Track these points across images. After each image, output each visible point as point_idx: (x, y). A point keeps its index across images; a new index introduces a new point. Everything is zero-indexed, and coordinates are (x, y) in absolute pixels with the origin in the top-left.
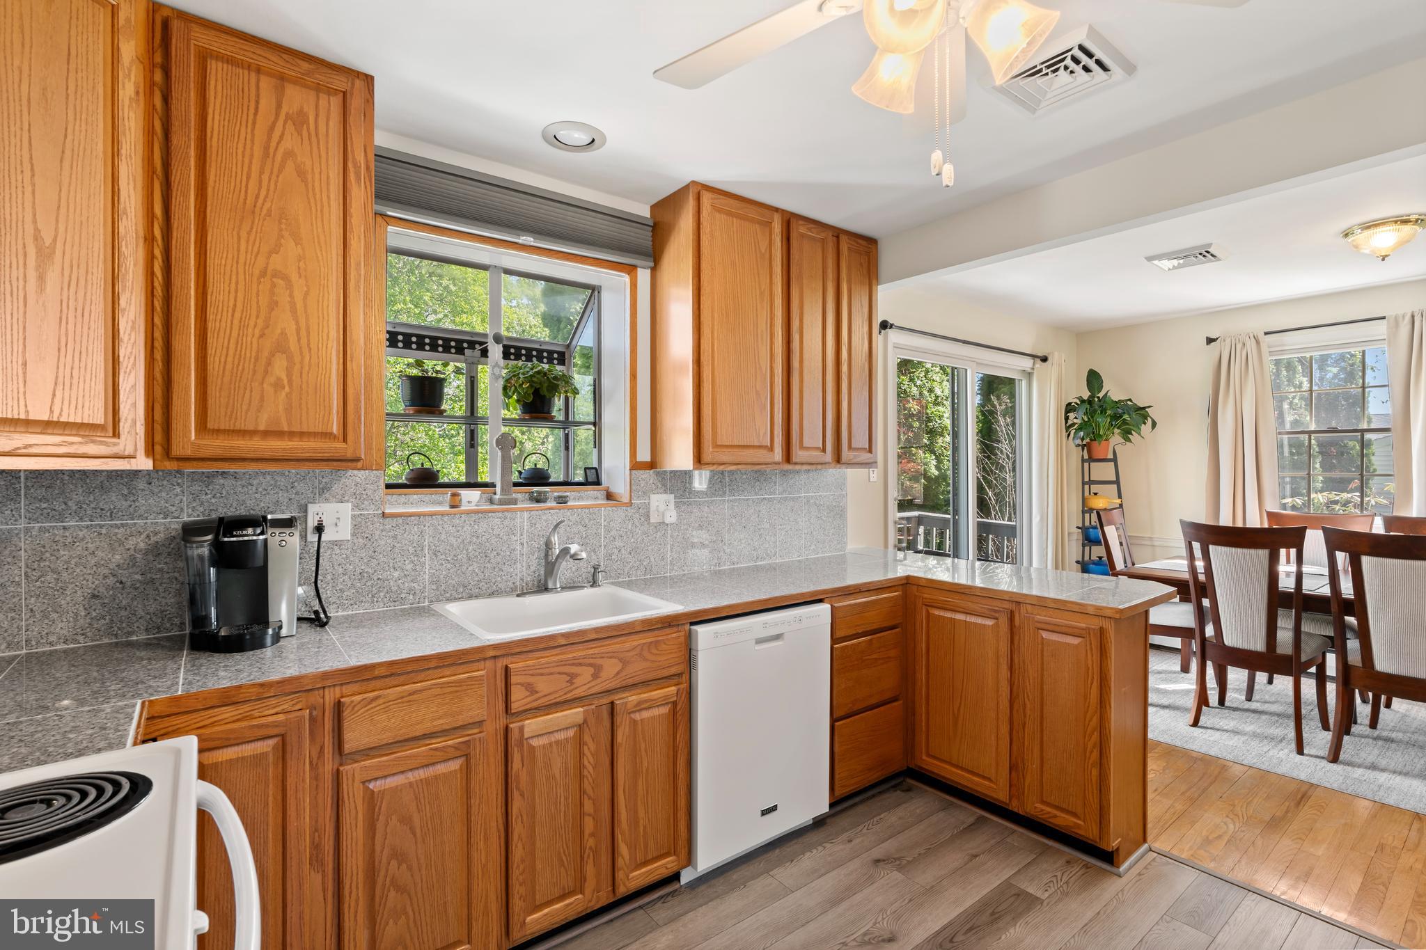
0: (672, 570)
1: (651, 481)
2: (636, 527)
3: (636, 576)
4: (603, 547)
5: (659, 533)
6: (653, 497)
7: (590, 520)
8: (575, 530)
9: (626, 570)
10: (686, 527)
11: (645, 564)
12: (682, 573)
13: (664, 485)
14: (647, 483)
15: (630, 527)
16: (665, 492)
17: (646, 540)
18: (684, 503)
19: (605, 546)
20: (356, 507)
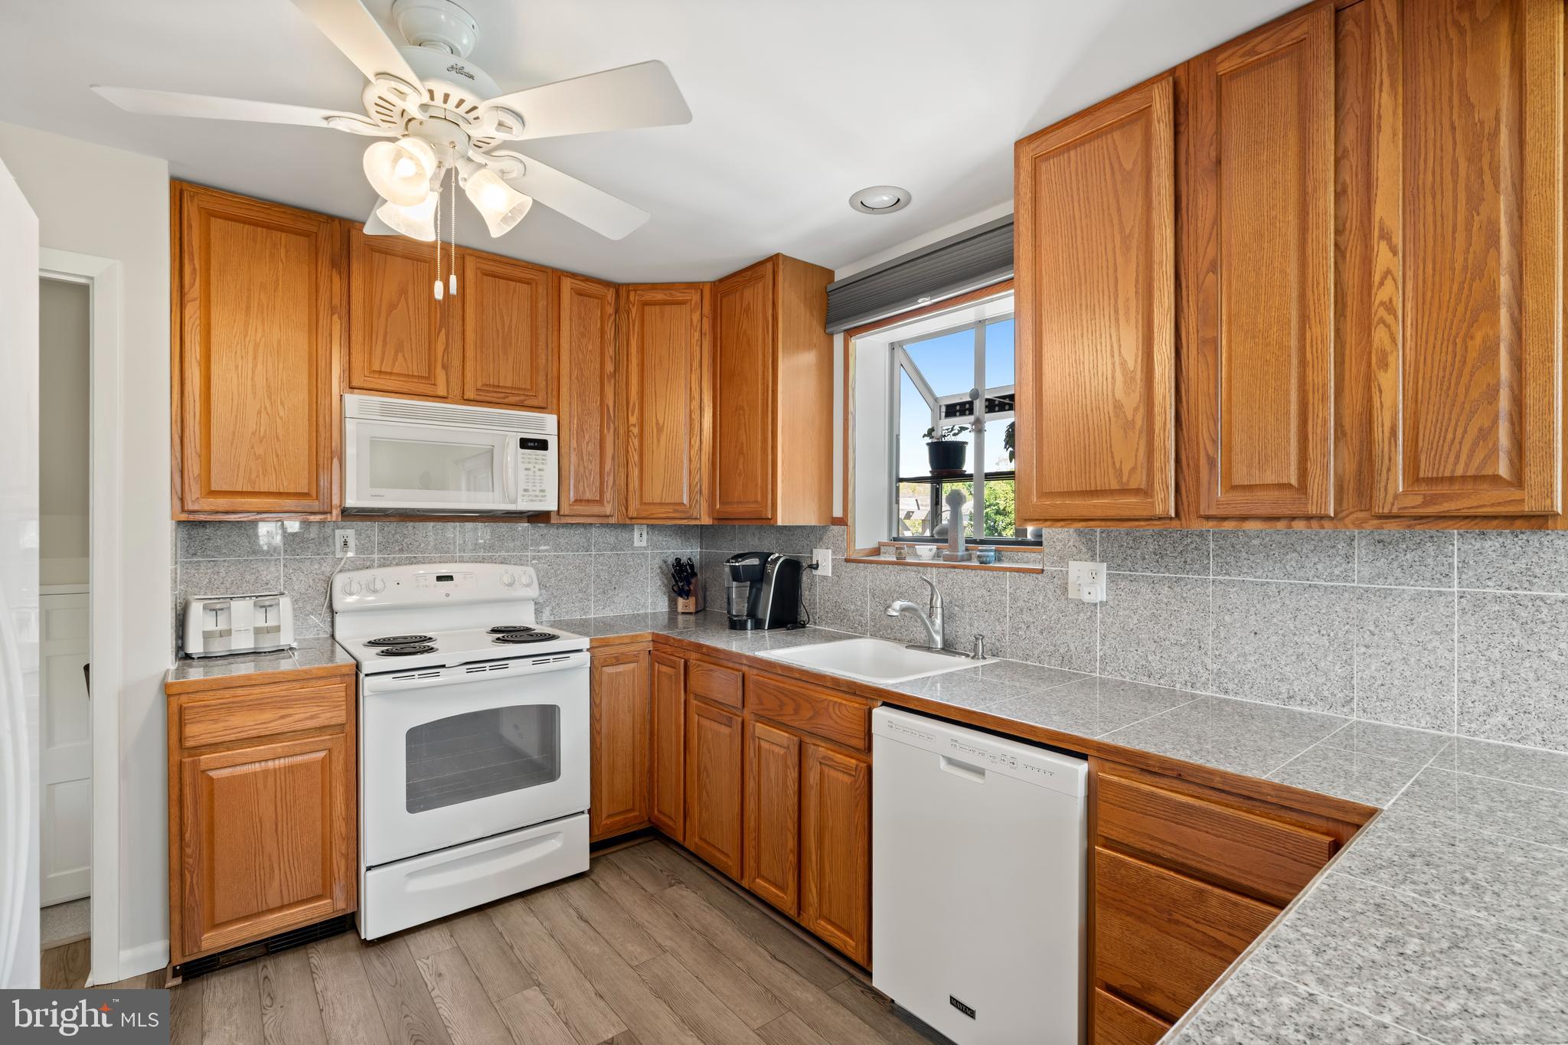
0: (1103, 670)
1: (1071, 543)
2: (1050, 601)
3: (1049, 663)
4: (1008, 619)
5: (1082, 615)
6: (1071, 563)
7: (994, 585)
8: (979, 593)
9: (1036, 652)
10: (1127, 612)
11: (1061, 651)
12: (1119, 678)
13: (1092, 549)
14: (1065, 545)
15: (1041, 600)
16: (1093, 558)
17: (1063, 620)
18: (1125, 577)
19: (1010, 618)
20: (833, 552)
